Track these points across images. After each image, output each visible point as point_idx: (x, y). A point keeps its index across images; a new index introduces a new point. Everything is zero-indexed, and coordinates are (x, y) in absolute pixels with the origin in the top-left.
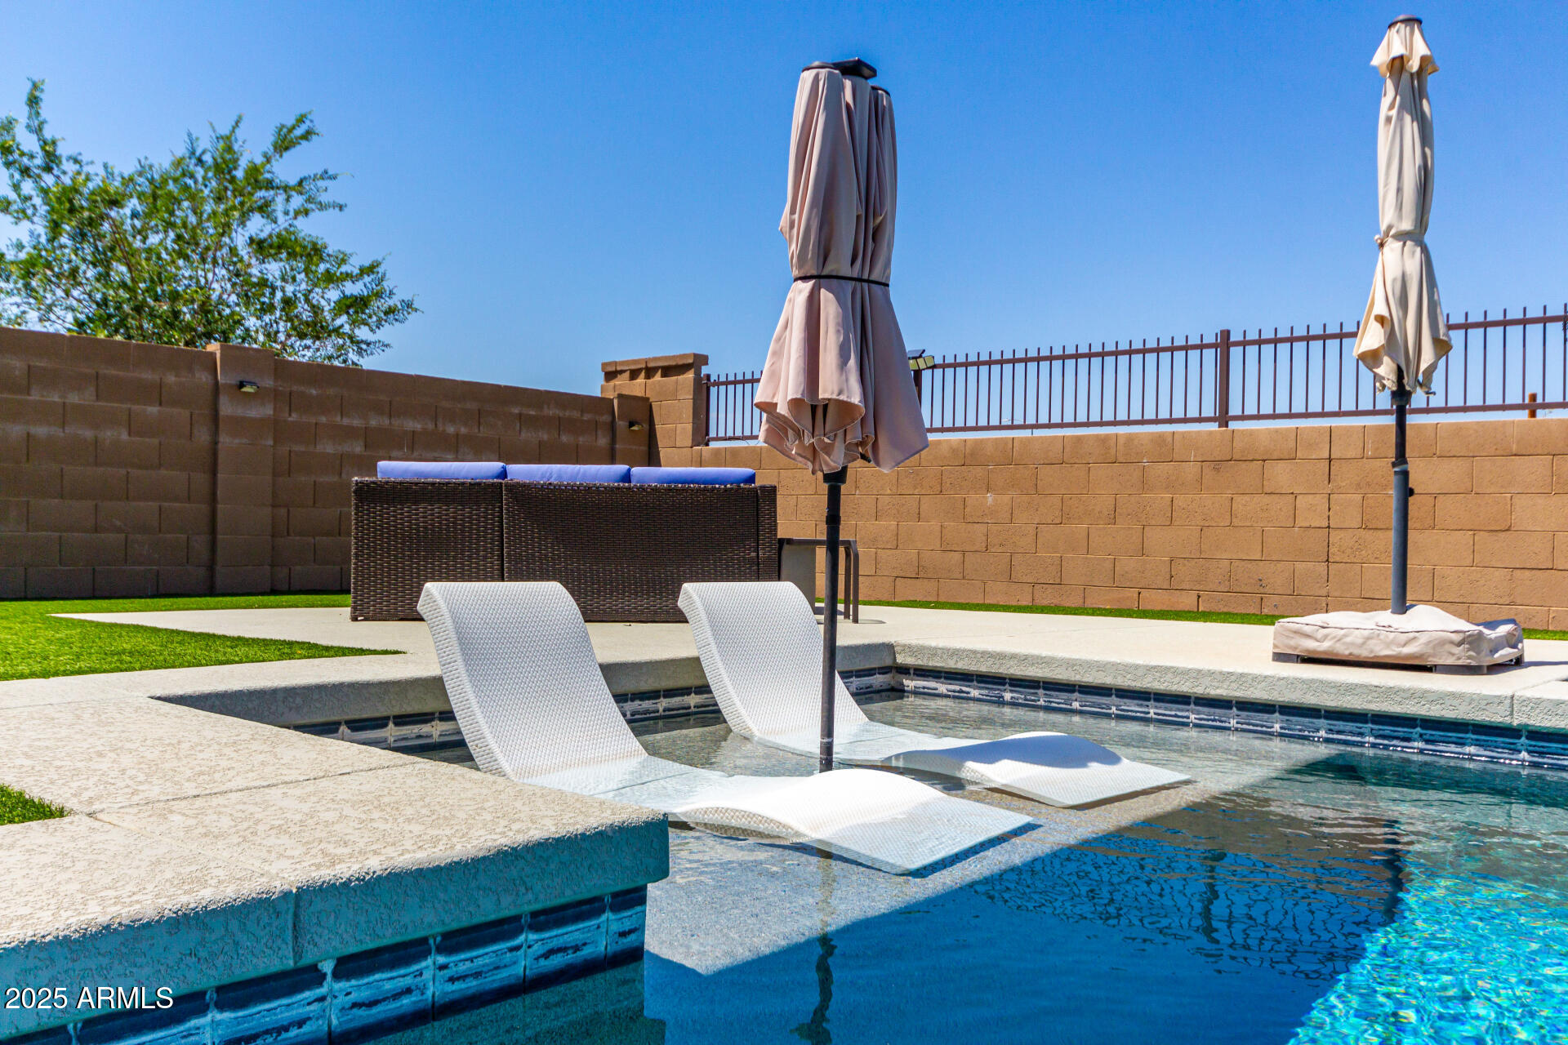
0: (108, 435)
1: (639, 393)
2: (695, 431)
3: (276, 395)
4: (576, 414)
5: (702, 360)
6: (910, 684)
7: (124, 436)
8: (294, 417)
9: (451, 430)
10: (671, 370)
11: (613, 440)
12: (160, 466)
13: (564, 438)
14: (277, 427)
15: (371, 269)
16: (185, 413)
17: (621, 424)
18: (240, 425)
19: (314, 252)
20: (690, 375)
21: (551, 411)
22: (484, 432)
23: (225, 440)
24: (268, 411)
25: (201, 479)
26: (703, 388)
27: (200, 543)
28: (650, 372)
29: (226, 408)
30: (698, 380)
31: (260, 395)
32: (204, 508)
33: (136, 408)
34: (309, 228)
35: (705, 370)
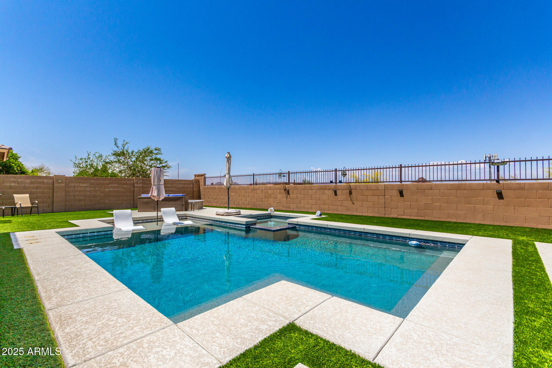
0: (120, 189)
1: (198, 179)
2: (204, 184)
3: (142, 183)
4: (187, 182)
5: (206, 174)
6: (188, 218)
7: (122, 190)
8: (145, 186)
9: (168, 186)
10: (201, 176)
11: (193, 186)
12: (127, 193)
13: (186, 186)
14: (142, 187)
15: (166, 162)
16: (130, 186)
17: (194, 183)
18: (137, 187)
19: (159, 160)
20: (203, 177)
21: (184, 182)
22: (173, 186)
23: (135, 189)
24: (141, 185)
25: (132, 194)
26: (205, 178)
27: (132, 202)
28: (199, 176)
29: (136, 185)
30: (204, 177)
31: (140, 183)
32: (133, 198)
33: (123, 186)
34: (158, 156)
35: (205, 176)
